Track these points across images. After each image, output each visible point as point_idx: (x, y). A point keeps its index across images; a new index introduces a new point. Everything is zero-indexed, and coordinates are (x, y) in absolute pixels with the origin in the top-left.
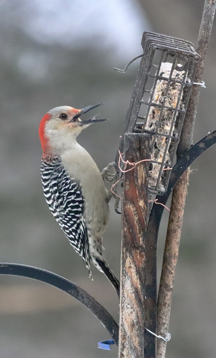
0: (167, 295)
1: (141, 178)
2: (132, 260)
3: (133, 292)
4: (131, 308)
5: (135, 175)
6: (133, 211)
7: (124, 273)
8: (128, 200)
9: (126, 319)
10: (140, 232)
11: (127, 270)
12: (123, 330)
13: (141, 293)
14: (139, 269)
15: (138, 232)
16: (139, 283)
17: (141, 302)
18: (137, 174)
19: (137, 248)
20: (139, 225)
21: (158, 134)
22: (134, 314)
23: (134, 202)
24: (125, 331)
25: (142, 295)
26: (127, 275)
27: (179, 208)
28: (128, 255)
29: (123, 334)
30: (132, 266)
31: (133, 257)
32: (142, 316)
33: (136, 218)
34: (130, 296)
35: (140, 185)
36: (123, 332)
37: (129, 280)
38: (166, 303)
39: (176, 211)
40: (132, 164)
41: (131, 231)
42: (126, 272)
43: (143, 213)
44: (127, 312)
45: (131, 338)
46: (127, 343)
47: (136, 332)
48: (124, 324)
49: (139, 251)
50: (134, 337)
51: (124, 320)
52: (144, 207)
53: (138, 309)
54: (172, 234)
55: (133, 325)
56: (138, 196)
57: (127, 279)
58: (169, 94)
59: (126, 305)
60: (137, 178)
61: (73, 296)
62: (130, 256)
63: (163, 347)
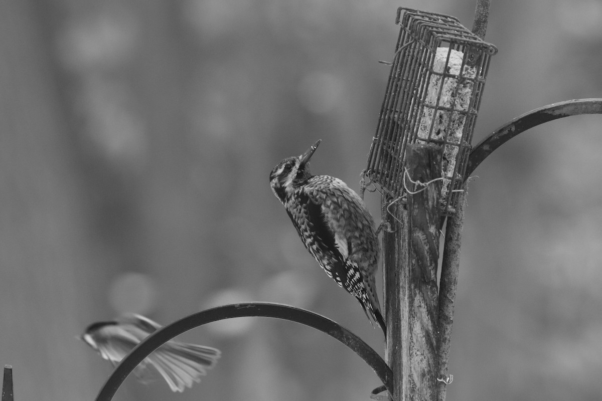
0: (446, 328)
1: (432, 199)
2: (422, 298)
3: (424, 336)
4: (422, 355)
5: (425, 196)
6: (423, 240)
7: (412, 315)
8: (416, 226)
9: (414, 369)
10: (431, 265)
11: (416, 310)
12: (412, 382)
13: (432, 337)
14: (430, 308)
15: (429, 264)
16: (431, 325)
17: (432, 346)
18: (427, 195)
19: (428, 283)
20: (430, 256)
21: (447, 143)
22: (425, 362)
23: (424, 229)
24: (414, 382)
25: (434, 339)
26: (416, 316)
27: (458, 223)
28: (417, 292)
29: (411, 386)
30: (423, 305)
31: (423, 294)
32: (434, 364)
33: (427, 248)
34: (420, 340)
35: (430, 209)
36: (412, 384)
37: (419, 322)
38: (446, 339)
39: (455, 226)
40: (423, 184)
41: (420, 263)
42: (415, 313)
43: (434, 241)
44: (416, 359)
45: (422, 390)
46: (417, 396)
47: (428, 383)
48: (412, 375)
49: (429, 287)
50: (424, 389)
51: (412, 369)
52: (436, 234)
53: (429, 355)
54: (451, 256)
55: (423, 375)
56: (428, 221)
57: (416, 320)
58: (460, 94)
59: (415, 351)
60: (427, 199)
61: (336, 337)
62: (419, 293)
63: (443, 392)
